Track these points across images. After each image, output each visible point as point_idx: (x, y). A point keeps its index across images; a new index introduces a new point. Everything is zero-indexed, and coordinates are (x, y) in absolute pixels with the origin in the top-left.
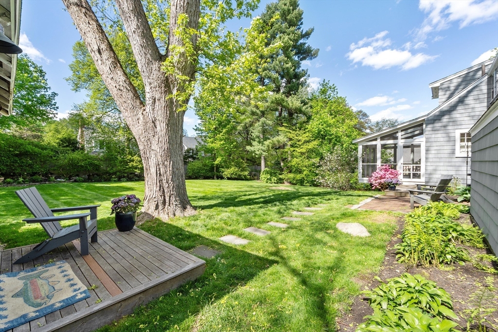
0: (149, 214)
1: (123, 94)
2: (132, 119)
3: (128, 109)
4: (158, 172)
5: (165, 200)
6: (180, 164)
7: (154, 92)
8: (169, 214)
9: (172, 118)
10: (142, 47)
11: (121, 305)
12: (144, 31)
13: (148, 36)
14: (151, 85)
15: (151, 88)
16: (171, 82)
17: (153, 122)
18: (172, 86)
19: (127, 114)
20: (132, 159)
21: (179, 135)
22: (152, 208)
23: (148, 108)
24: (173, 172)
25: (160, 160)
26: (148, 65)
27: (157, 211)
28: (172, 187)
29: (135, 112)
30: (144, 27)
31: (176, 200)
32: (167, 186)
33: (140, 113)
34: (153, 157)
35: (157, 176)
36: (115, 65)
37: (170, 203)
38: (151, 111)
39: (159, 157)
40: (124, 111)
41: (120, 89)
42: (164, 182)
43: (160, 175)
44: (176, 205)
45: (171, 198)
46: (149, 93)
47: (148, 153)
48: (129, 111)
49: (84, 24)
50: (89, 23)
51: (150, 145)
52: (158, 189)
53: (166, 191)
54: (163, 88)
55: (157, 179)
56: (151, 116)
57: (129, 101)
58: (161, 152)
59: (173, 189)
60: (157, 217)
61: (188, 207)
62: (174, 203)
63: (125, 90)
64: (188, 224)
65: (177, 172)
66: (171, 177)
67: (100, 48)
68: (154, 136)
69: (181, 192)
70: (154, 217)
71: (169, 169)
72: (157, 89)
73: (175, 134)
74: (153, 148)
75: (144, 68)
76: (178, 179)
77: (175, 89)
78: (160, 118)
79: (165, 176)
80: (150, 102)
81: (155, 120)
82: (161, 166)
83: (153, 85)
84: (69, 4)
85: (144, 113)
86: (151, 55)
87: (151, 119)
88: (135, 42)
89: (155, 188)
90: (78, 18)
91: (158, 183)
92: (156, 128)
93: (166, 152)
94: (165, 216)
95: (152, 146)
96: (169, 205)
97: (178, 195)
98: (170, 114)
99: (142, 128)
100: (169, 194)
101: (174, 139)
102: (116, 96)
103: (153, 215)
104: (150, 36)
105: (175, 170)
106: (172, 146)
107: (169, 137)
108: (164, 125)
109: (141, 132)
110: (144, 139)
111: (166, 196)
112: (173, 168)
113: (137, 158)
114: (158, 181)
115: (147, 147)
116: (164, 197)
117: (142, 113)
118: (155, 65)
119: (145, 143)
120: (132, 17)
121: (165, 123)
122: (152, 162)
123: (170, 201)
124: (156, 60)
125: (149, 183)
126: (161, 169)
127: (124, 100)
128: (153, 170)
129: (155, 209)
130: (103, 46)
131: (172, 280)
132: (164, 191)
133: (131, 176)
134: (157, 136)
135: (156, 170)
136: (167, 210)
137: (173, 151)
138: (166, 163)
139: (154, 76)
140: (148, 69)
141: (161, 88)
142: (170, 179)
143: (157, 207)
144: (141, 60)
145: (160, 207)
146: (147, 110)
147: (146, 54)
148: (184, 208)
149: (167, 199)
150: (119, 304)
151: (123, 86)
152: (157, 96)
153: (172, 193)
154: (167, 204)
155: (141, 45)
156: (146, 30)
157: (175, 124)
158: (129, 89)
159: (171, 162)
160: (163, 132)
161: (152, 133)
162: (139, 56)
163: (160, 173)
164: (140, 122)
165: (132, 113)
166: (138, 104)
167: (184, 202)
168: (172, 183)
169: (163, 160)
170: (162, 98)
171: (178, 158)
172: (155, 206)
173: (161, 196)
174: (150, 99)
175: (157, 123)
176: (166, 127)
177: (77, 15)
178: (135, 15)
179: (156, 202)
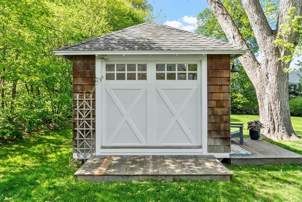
0: (264, 136)
1: (247, 60)
2: (253, 75)
3: (250, 69)
4: (270, 108)
5: (274, 127)
6: (287, 103)
7: (267, 56)
8: (278, 137)
9: (280, 72)
10: (260, 31)
11: (266, 160)
12: (262, 21)
13: (264, 23)
14: (266, 52)
15: (265, 54)
16: (280, 47)
17: (266, 75)
18: (280, 50)
19: (249, 72)
20: (236, 96)
21: (286, 83)
22: (266, 132)
23: (263, 66)
24: (281, 109)
25: (271, 100)
26: (264, 40)
27: (269, 134)
28: (280, 119)
29: (254, 70)
30: (262, 18)
31: (283, 129)
32: (276, 118)
33: (258, 70)
34: (266, 98)
35: (269, 111)
36: (242, 43)
37: (278, 130)
38: (265, 68)
39: (271, 98)
40: (248, 70)
41: (245, 57)
42: (274, 115)
43: (271, 110)
44: (283, 132)
45: (279, 127)
46: (263, 57)
47: (263, 96)
48: (250, 70)
49: (226, 23)
50: (228, 22)
51: (264, 91)
52: (270, 119)
53: (275, 121)
54: (274, 53)
55: (269, 113)
56: (265, 72)
57: (251, 64)
58: (272, 95)
59: (281, 120)
60: (270, 138)
61: (293, 135)
62: (282, 130)
63: (248, 57)
64: (294, 145)
65: (284, 109)
66: (279, 112)
67: (234, 35)
68: (267, 84)
69: (287, 123)
70: (267, 137)
71: (278, 107)
72: (270, 54)
73: (282, 82)
74: (266, 92)
75: (261, 42)
76: (284, 114)
77: (283, 51)
78: (271, 72)
79: (275, 111)
80: (264, 62)
81: (268, 74)
82: (272, 104)
83: (267, 52)
84: (218, 15)
85: (260, 70)
86: (266, 34)
87: (265, 73)
88: (256, 29)
89: (267, 119)
90: (222, 21)
91: (270, 116)
92: (268, 79)
93: (276, 95)
94: (275, 138)
95: (266, 91)
96: (278, 132)
97: (285, 125)
98: (279, 69)
99: (259, 80)
100: (278, 123)
101: (282, 85)
102: (243, 62)
103: (267, 136)
104: (266, 22)
105: (282, 107)
106: (280, 91)
107: (278, 85)
108: (274, 77)
109: (258, 82)
110: (260, 87)
111: (276, 125)
112: (281, 106)
113: (240, 95)
114: (270, 114)
115: (262, 92)
116: (274, 125)
117: (259, 70)
118: (269, 39)
119: (261, 89)
120: (255, 15)
121: (275, 75)
122: (266, 101)
123: (278, 129)
124: (269, 36)
125: (263, 115)
126: (272, 107)
127: (248, 63)
128: (266, 107)
129: (268, 132)
130: (236, 34)
131: (287, 159)
132: (274, 121)
133: (235, 110)
134: (269, 84)
135: (269, 107)
136: (276, 134)
137: (281, 94)
138: (275, 102)
139: (268, 46)
140: (264, 43)
141: (273, 52)
142: (279, 114)
143: (269, 132)
144: (259, 38)
145: (272, 132)
146: (262, 68)
147: (262, 34)
148: (290, 135)
149: (276, 127)
150: (265, 160)
151: (247, 55)
152: (270, 58)
153: (280, 123)
154: (276, 130)
155: (260, 30)
156: (263, 20)
157: (283, 75)
158: (251, 56)
159: (280, 102)
160: (273, 82)
161: (265, 83)
162: (258, 36)
163: (271, 109)
164: (258, 76)
165: (252, 71)
166: (256, 64)
167: (290, 132)
168: (280, 116)
169: (274, 100)
170: (273, 59)
171: (285, 99)
172: (268, 131)
173: (272, 124)
174: (265, 61)
175: (269, 76)
176: (276, 78)
177: (221, 20)
178: (256, 14)
179: (269, 128)
